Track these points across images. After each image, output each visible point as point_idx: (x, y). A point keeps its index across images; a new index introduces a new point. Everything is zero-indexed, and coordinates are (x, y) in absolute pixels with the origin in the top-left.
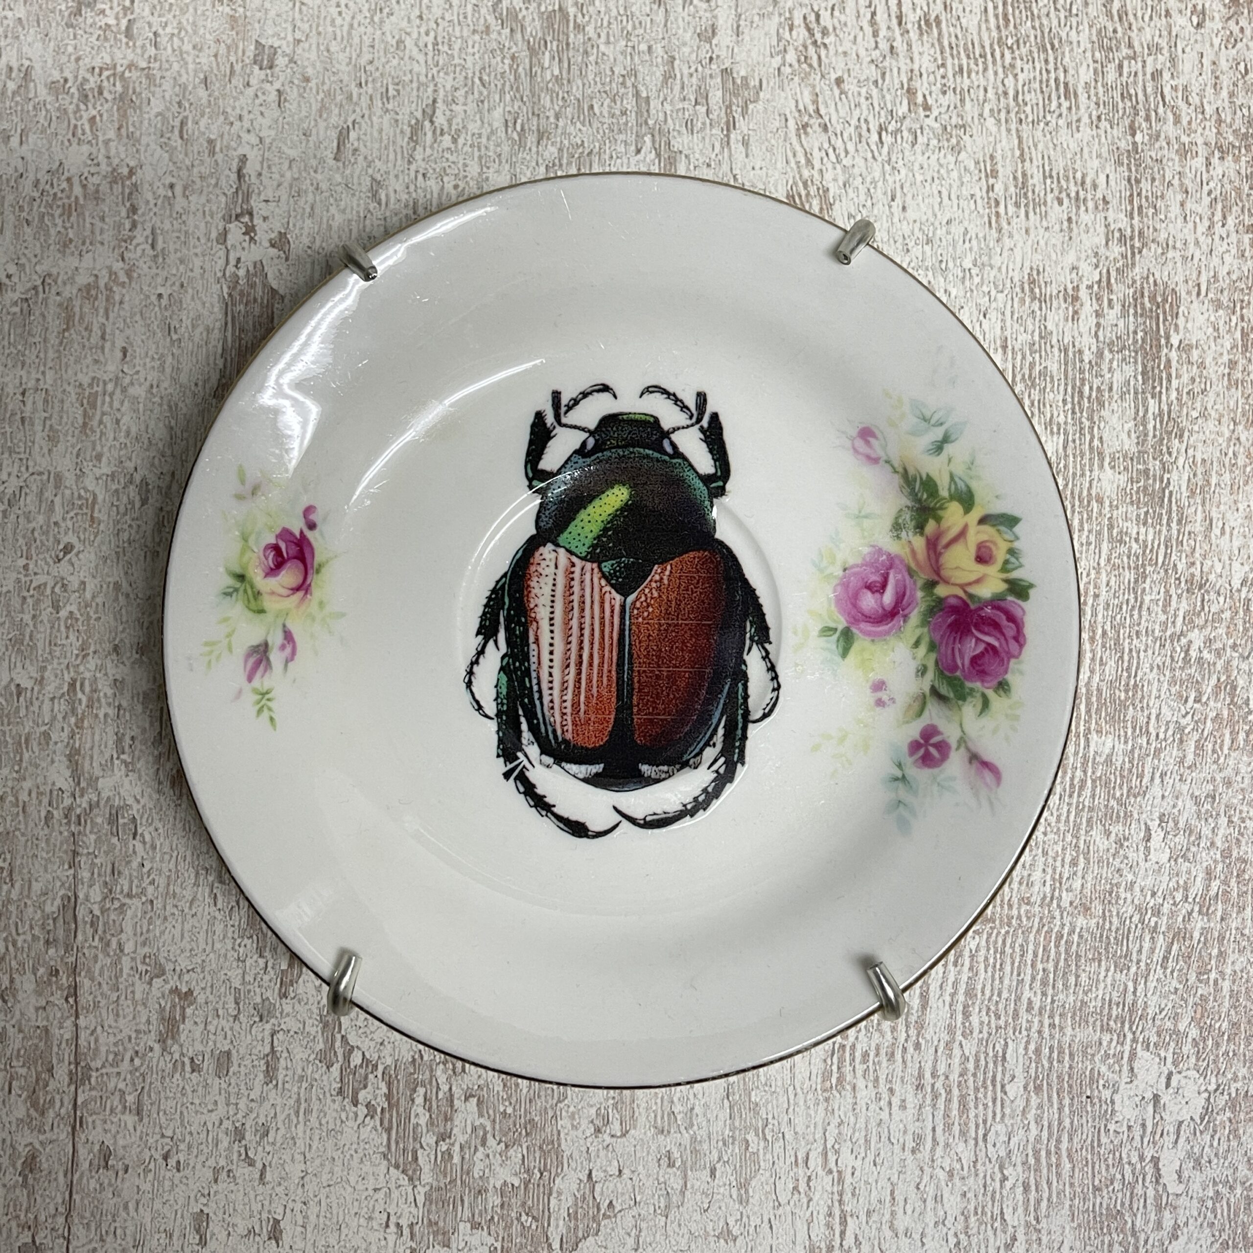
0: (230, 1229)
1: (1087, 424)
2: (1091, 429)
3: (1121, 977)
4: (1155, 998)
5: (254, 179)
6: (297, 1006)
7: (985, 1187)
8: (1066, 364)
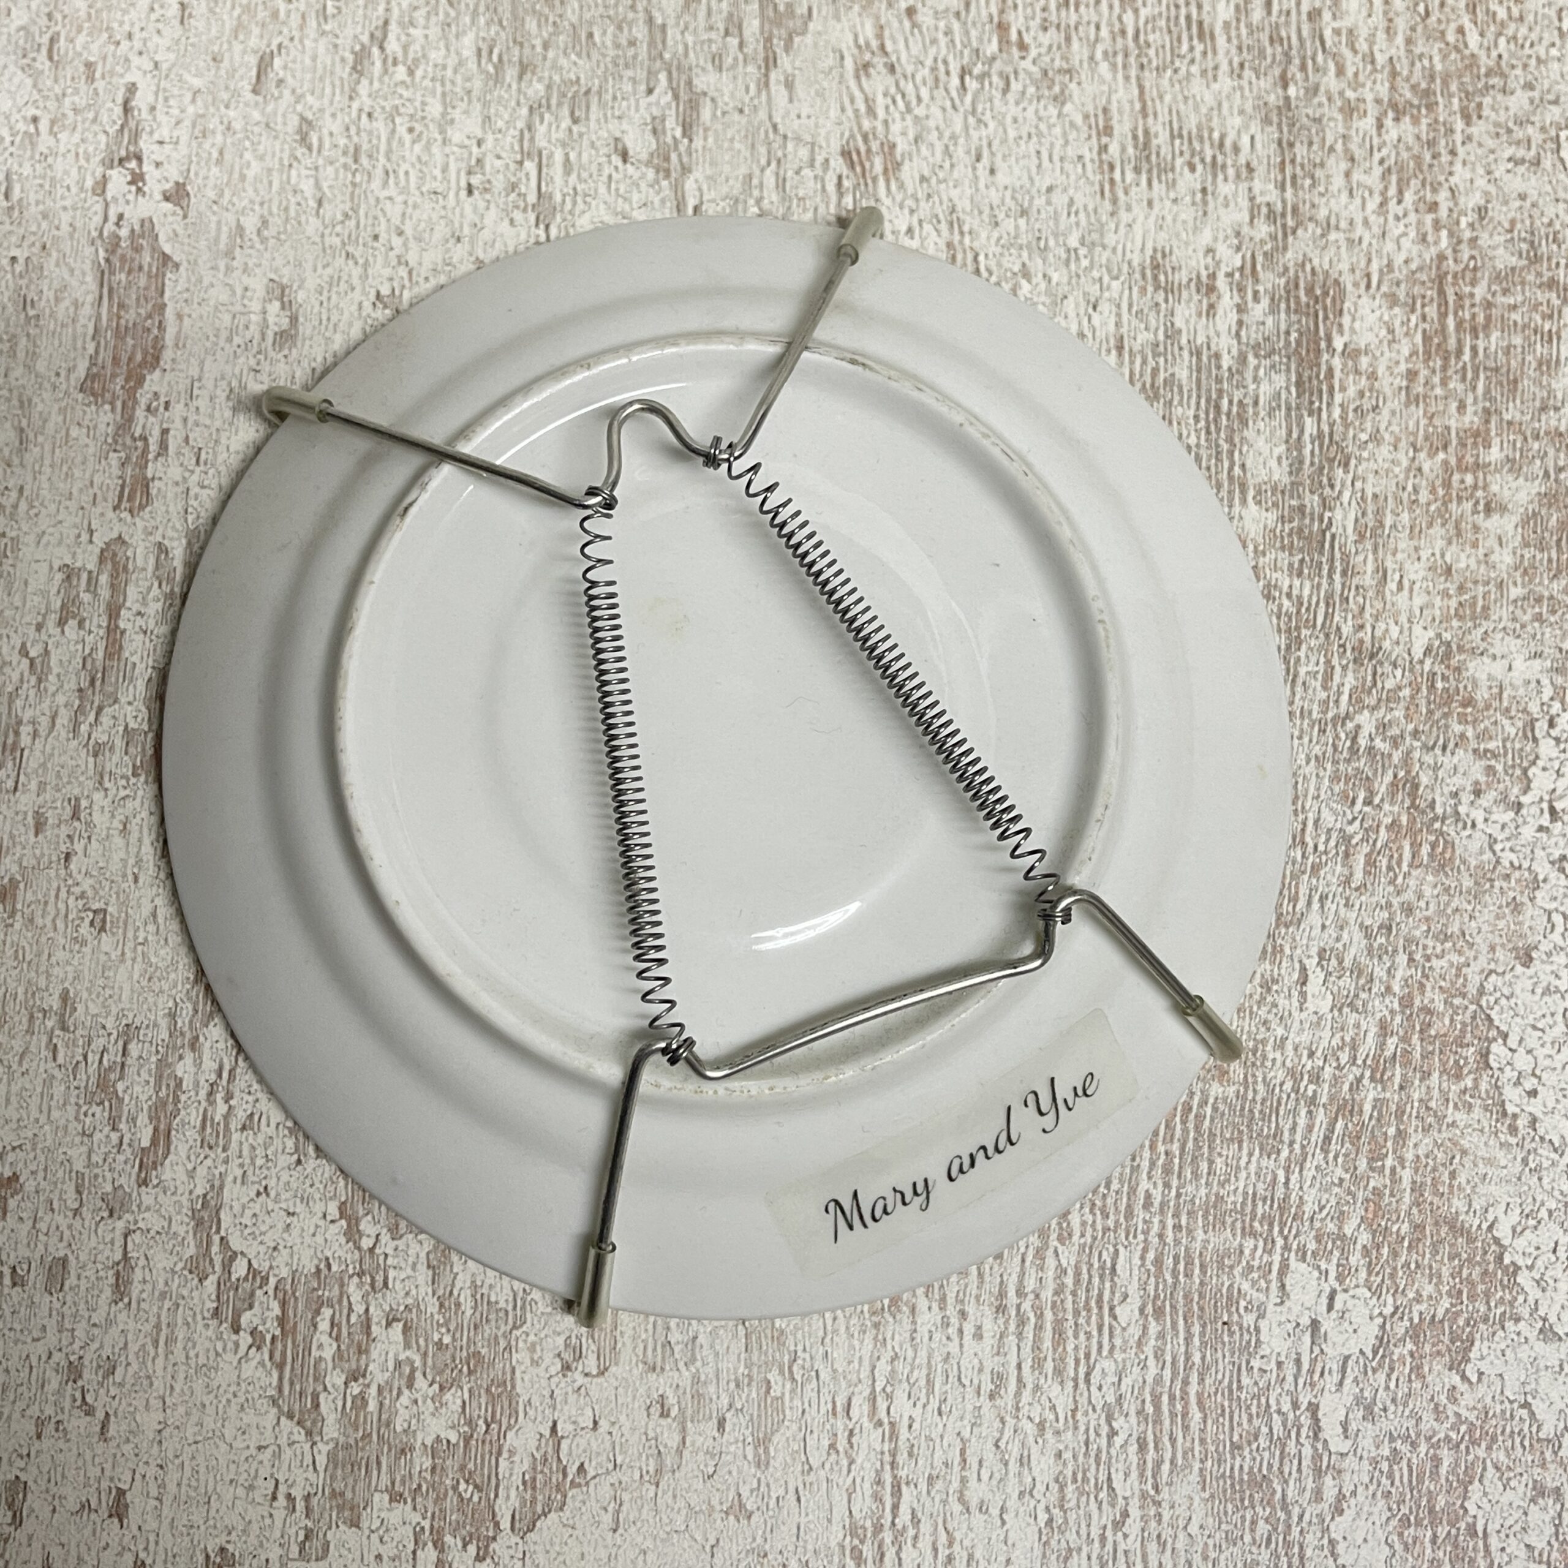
0: (56, 1502)
1: (1225, 447)
2: (1231, 453)
3: (1268, 1163)
4: (1314, 1191)
5: (145, 115)
6: (161, 1197)
7: (1087, 1443)
8: (1199, 371)
